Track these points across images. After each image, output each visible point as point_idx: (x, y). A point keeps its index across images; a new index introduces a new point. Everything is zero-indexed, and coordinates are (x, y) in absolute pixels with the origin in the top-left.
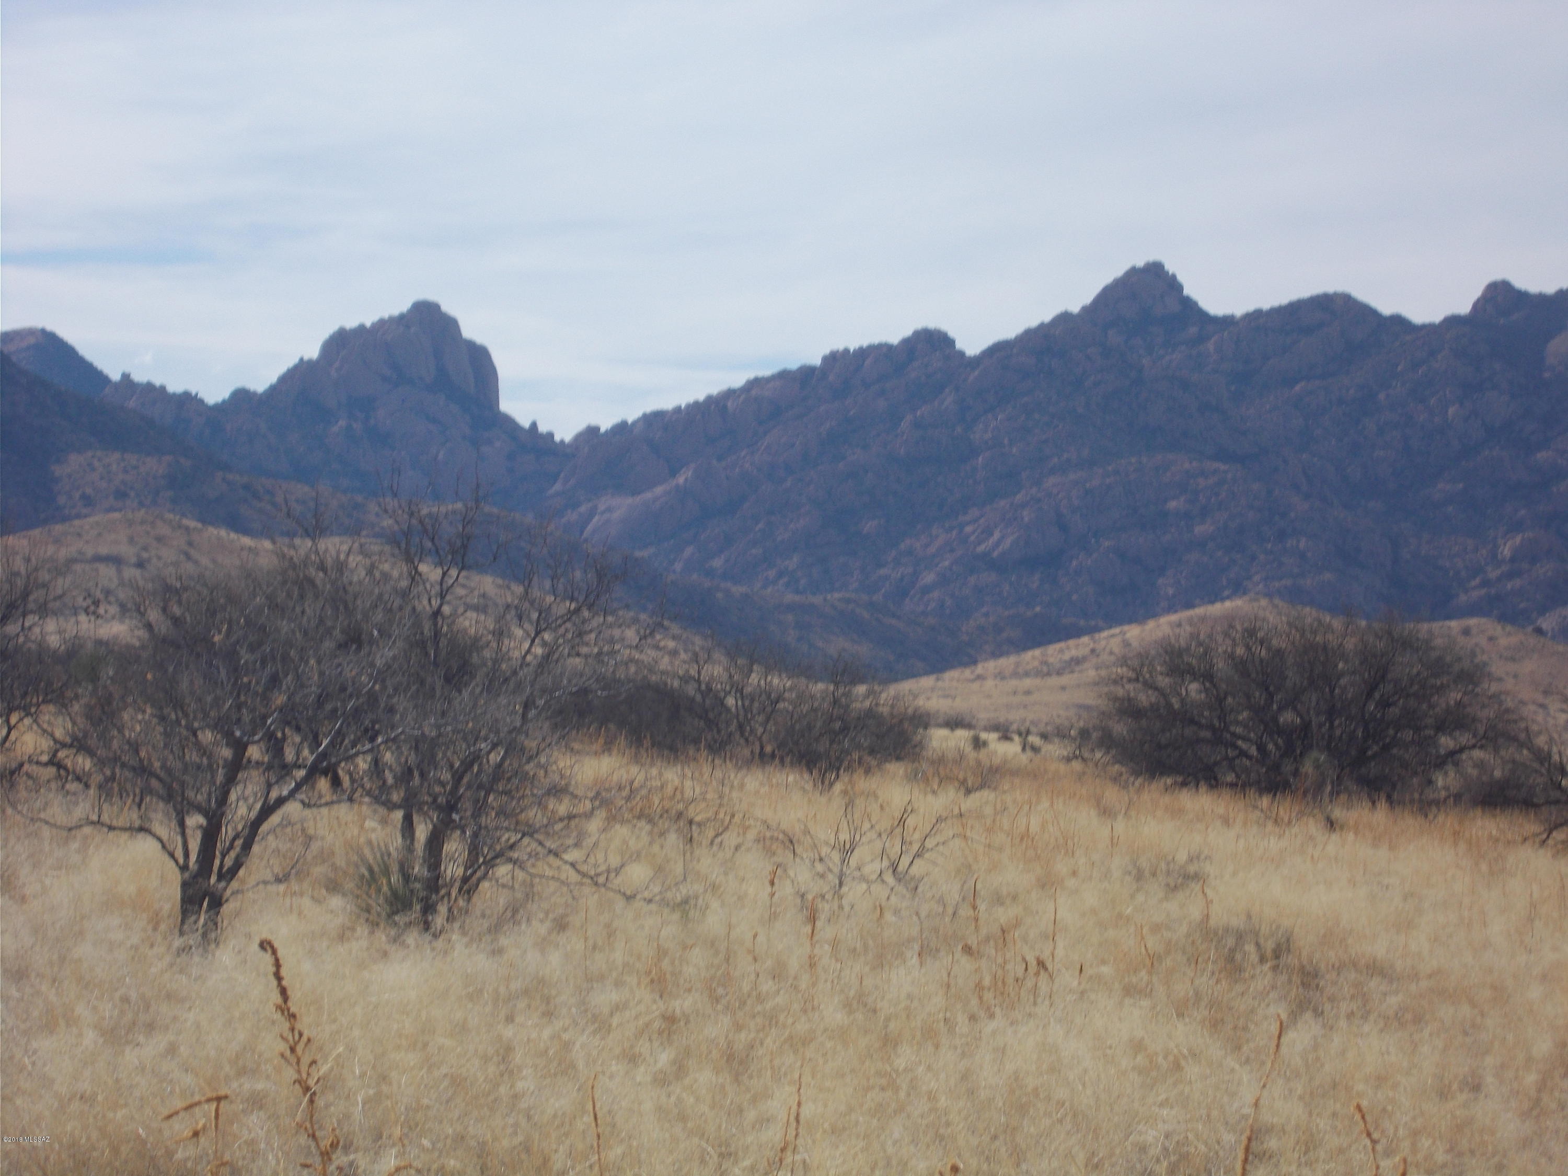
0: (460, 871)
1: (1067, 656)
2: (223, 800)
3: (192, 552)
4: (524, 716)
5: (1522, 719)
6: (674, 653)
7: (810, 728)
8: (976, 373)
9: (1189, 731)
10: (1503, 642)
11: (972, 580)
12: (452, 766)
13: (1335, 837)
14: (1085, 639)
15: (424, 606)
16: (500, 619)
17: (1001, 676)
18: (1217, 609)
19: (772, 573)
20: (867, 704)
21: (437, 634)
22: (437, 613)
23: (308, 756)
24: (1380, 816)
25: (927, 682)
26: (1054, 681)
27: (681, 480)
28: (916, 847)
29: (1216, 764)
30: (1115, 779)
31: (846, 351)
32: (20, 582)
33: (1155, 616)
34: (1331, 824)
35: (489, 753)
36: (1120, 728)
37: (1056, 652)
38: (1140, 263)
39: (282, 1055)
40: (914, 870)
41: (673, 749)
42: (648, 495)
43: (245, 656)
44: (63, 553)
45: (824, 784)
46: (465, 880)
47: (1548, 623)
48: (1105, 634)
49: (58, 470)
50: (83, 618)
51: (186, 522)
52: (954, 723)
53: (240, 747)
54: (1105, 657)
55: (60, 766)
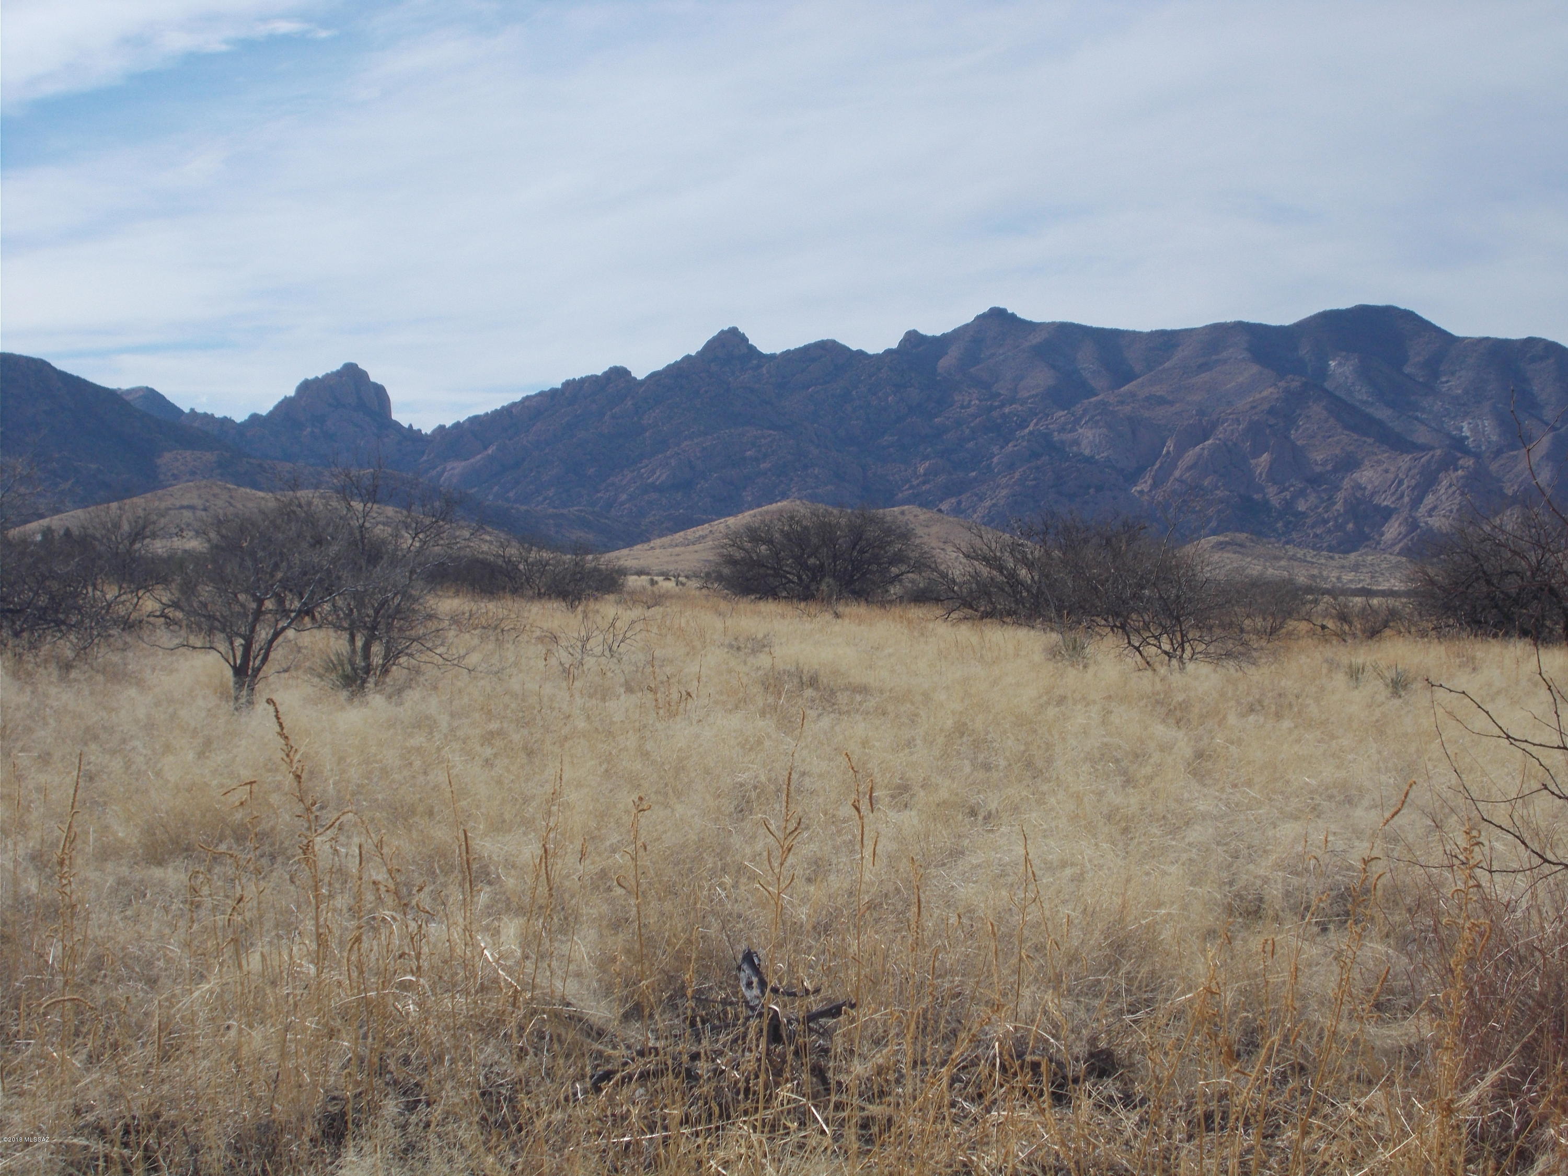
0: (381, 662)
1: (697, 536)
2: (253, 630)
3: (232, 501)
4: (410, 578)
5: (933, 556)
6: (491, 542)
7: (564, 578)
8: (643, 388)
9: (762, 571)
10: (922, 517)
11: (646, 497)
12: (373, 606)
13: (839, 621)
14: (706, 525)
15: (355, 523)
16: (396, 528)
17: (663, 547)
18: (774, 507)
19: (540, 498)
20: (593, 564)
21: (363, 537)
22: (362, 526)
23: (297, 604)
24: (861, 609)
25: (625, 552)
26: (691, 548)
27: (490, 452)
28: (621, 637)
29: (776, 587)
30: (725, 598)
31: (574, 379)
32: (141, 522)
33: (742, 512)
34: (837, 616)
35: (393, 598)
36: (726, 571)
37: (692, 533)
38: (726, 328)
39: (283, 759)
40: (621, 650)
41: (492, 593)
42: (472, 460)
43: (260, 554)
44: (163, 505)
45: (572, 607)
46: (384, 665)
47: (944, 506)
48: (716, 522)
49: (159, 461)
50: (175, 539)
51: (229, 486)
52: (640, 573)
53: (261, 602)
54: (717, 534)
55: (166, 617)
